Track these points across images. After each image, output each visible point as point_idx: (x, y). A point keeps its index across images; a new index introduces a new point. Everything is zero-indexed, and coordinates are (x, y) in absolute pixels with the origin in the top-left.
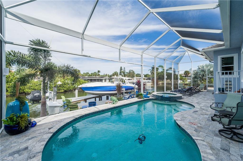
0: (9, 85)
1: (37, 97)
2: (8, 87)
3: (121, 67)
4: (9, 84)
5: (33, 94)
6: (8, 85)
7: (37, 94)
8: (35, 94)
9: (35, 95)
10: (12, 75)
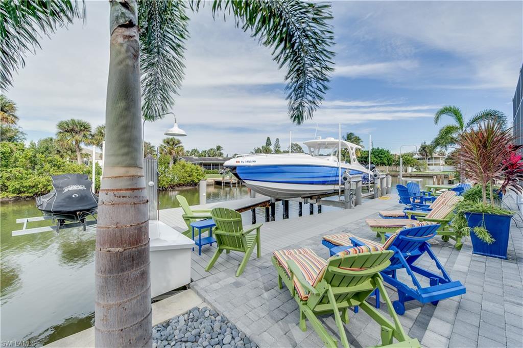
0: (11, 172)
1: (76, 198)
2: (7, 178)
3: (268, 139)
4: (9, 170)
5: (59, 188)
6: (7, 172)
7: (74, 188)
8: (67, 185)
9: (66, 190)
10: (19, 148)
